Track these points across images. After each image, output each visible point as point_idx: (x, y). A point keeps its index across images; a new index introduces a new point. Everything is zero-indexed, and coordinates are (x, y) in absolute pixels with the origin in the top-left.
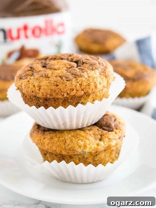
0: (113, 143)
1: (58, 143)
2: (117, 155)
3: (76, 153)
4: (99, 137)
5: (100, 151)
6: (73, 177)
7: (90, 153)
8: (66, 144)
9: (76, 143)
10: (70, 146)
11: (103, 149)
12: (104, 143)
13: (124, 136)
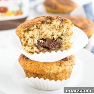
0: (67, 68)
1: (35, 67)
2: (69, 75)
3: (45, 73)
4: (59, 64)
5: (59, 72)
6: (42, 86)
7: (54, 73)
8: (40, 68)
9: (45, 67)
10: (42, 69)
11: (61, 71)
12: (62, 68)
13: (74, 64)
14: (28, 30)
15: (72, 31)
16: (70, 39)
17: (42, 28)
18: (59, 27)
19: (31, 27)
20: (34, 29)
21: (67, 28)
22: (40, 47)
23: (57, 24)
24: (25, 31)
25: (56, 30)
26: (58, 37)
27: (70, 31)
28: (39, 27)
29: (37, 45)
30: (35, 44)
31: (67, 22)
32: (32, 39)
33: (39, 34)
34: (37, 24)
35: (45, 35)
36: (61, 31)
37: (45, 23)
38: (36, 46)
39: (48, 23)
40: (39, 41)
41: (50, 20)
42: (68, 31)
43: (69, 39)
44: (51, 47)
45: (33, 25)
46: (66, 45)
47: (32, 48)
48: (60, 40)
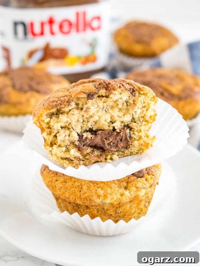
0: (142, 193)
1: (72, 189)
3: (93, 204)
4: (125, 184)
5: (124, 202)
7: (112, 204)
8: (82, 192)
9: (94, 191)
10: (86, 195)
11: (128, 200)
12: (130, 193)
13: (157, 184)
14: (59, 113)
15: (154, 111)
16: (150, 128)
17: (88, 108)
18: (125, 104)
19: (65, 105)
20: (70, 110)
21: (144, 105)
22: (85, 147)
23: (121, 98)
24: (51, 115)
25: (120, 110)
26: (125, 126)
27: (150, 113)
28: (83, 105)
29: (77, 143)
30: (73, 143)
31: (144, 94)
32: (67, 132)
33: (82, 121)
34: (78, 99)
35: (96, 123)
36: (131, 111)
37: (96, 96)
38: (76, 146)
39: (102, 96)
40: (83, 136)
41: (106, 90)
42: (144, 112)
43: (147, 128)
44: (108, 147)
45: (69, 102)
46: (141, 142)
47: (68, 150)
48: (128, 131)
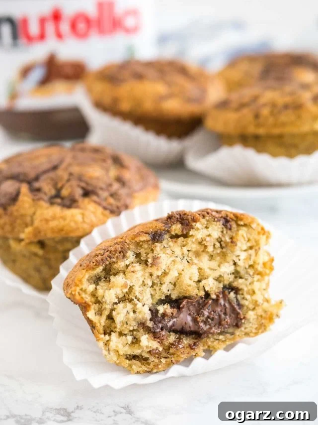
14: (109, 272)
15: (269, 254)
16: (268, 284)
17: (155, 259)
18: (218, 245)
19: (117, 258)
20: (127, 266)
21: (249, 244)
22: (163, 333)
23: (209, 235)
24: (97, 280)
25: (211, 257)
26: (225, 287)
27: (262, 258)
28: (147, 254)
29: (150, 324)
30: (142, 324)
31: (245, 225)
32: (129, 306)
33: (150, 284)
34: (138, 244)
35: (175, 285)
36: (231, 257)
37: (167, 236)
38: (148, 330)
39: (177, 236)
40: (157, 311)
41: (182, 224)
42: (253, 257)
43: (264, 286)
44: (205, 328)
45: (123, 253)
46: (259, 311)
47: (136, 341)
48: (232, 295)
